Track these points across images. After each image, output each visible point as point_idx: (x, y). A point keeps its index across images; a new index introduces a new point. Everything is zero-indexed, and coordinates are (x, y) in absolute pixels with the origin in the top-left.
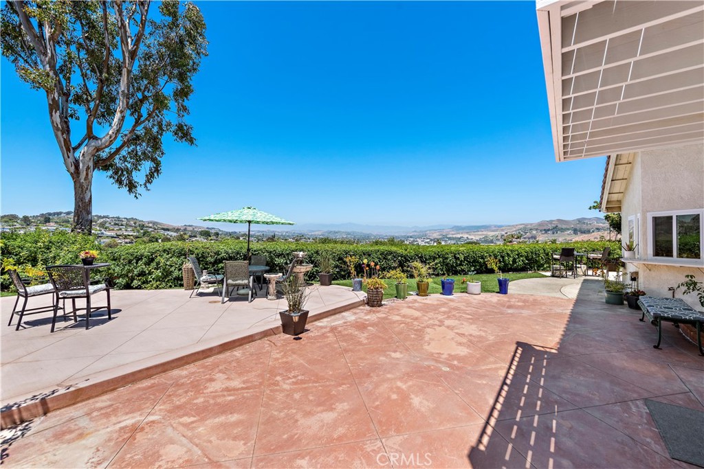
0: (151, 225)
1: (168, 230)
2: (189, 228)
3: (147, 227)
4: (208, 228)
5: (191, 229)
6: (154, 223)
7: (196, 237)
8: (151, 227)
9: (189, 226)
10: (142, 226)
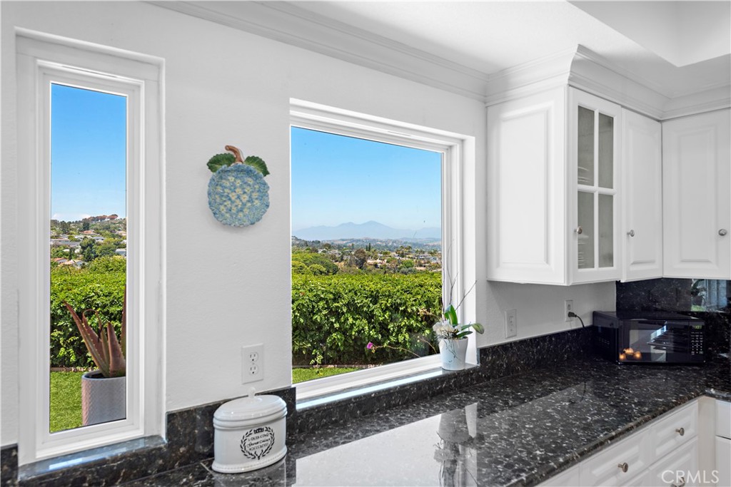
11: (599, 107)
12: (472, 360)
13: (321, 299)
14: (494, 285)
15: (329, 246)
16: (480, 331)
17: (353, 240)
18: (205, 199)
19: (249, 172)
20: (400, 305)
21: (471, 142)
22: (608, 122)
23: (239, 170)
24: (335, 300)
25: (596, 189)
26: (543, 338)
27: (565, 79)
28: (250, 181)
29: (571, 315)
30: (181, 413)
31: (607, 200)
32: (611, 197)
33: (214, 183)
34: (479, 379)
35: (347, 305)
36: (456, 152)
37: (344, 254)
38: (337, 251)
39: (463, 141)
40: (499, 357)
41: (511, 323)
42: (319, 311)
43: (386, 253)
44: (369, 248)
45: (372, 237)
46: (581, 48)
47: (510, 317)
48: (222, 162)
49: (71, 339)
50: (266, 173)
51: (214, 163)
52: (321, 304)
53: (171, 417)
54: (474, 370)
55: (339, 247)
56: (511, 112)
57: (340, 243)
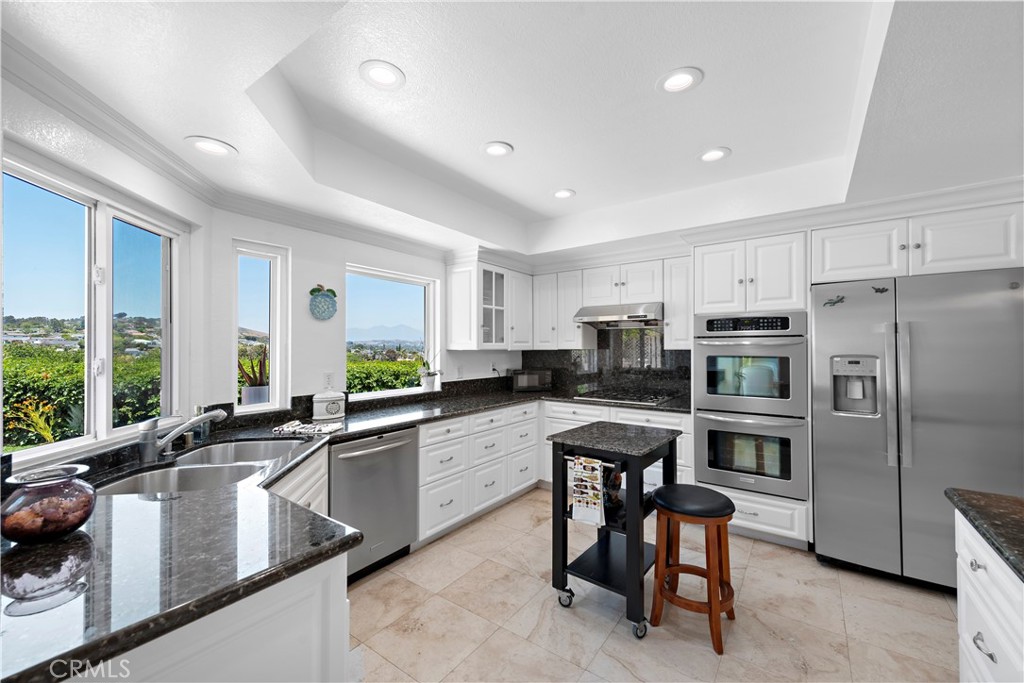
11: (495, 269)
12: (437, 388)
13: (357, 378)
14: (450, 352)
15: (361, 347)
16: (441, 374)
17: (384, 341)
18: (308, 307)
19: (328, 296)
20: (415, 380)
21: (438, 282)
22: (500, 277)
23: (323, 295)
25: (494, 307)
26: (477, 380)
27: (476, 258)
28: (328, 299)
29: (494, 370)
30: (298, 397)
31: (500, 313)
32: (502, 311)
33: (312, 300)
34: (441, 397)
35: (377, 381)
36: (431, 286)
37: (376, 353)
38: (369, 351)
39: (434, 281)
40: (452, 387)
41: (460, 370)
42: (355, 386)
43: (414, 353)
44: (399, 349)
45: (402, 339)
46: (480, 247)
47: (459, 369)
48: (316, 291)
49: (138, 413)
50: (335, 296)
51: (313, 292)
52: (356, 381)
53: (293, 399)
54: (438, 392)
55: (371, 348)
56: (457, 270)
57: (372, 344)
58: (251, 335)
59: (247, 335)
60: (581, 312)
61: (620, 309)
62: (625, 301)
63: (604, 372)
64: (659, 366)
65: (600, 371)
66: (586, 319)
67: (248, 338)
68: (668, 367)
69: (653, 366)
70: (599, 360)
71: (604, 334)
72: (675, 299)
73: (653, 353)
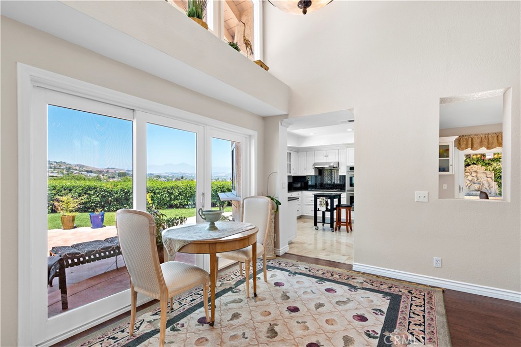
0: (77, 168)
1: (91, 172)
2: (111, 171)
3: (73, 169)
4: (128, 171)
5: (113, 171)
6: (80, 166)
7: (114, 177)
8: (76, 170)
9: (112, 169)
10: (68, 169)
11: (289, 151)
15: (159, 176)
17: (172, 173)
24: (223, 188)
32: (291, 164)
45: (183, 172)
55: (165, 177)
57: (165, 174)
58: (90, 170)
59: (86, 169)
60: (315, 164)
61: (326, 163)
62: (327, 161)
63: (318, 185)
64: (339, 183)
65: (316, 184)
66: (316, 166)
67: (87, 171)
68: (342, 183)
69: (336, 183)
70: (315, 181)
71: (320, 171)
72: (342, 161)
73: (336, 179)
